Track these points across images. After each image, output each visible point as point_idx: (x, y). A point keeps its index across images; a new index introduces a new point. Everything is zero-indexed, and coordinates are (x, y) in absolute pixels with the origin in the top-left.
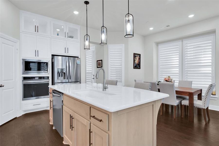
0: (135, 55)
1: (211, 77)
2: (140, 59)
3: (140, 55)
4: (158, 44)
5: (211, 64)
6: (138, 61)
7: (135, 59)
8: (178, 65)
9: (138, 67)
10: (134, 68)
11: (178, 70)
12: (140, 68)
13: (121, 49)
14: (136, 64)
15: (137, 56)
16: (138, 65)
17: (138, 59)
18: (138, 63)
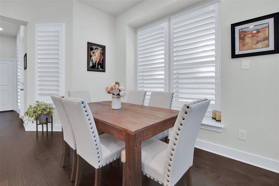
0: (91, 47)
1: (214, 91)
3: (103, 48)
4: (136, 28)
5: (213, 59)
6: (99, 57)
7: (92, 54)
8: (163, 65)
9: (98, 68)
10: (88, 70)
11: (163, 73)
12: (104, 71)
13: (58, 32)
14: (94, 62)
15: (96, 49)
16: (98, 65)
17: (99, 54)
18: (99, 61)
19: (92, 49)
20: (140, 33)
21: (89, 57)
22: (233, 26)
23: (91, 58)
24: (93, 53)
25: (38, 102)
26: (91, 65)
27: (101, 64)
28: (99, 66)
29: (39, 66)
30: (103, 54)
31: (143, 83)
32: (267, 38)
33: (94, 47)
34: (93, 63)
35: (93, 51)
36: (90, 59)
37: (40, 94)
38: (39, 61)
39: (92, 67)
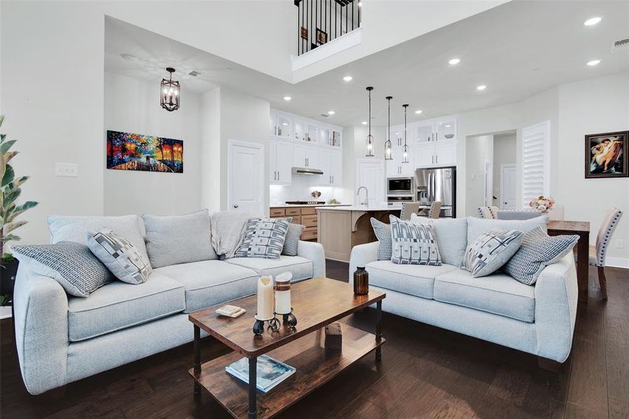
0: (593, 141)
6: (612, 153)
7: (594, 150)
9: (609, 172)
10: (587, 177)
13: (542, 134)
14: (600, 163)
15: (603, 142)
16: (609, 167)
17: (613, 148)
18: (611, 161)
19: (594, 144)
21: (589, 157)
23: (594, 158)
24: (598, 149)
26: (593, 168)
28: (613, 169)
30: (622, 147)
33: (600, 139)
34: (597, 165)
35: (597, 146)
36: (591, 159)
39: (594, 172)
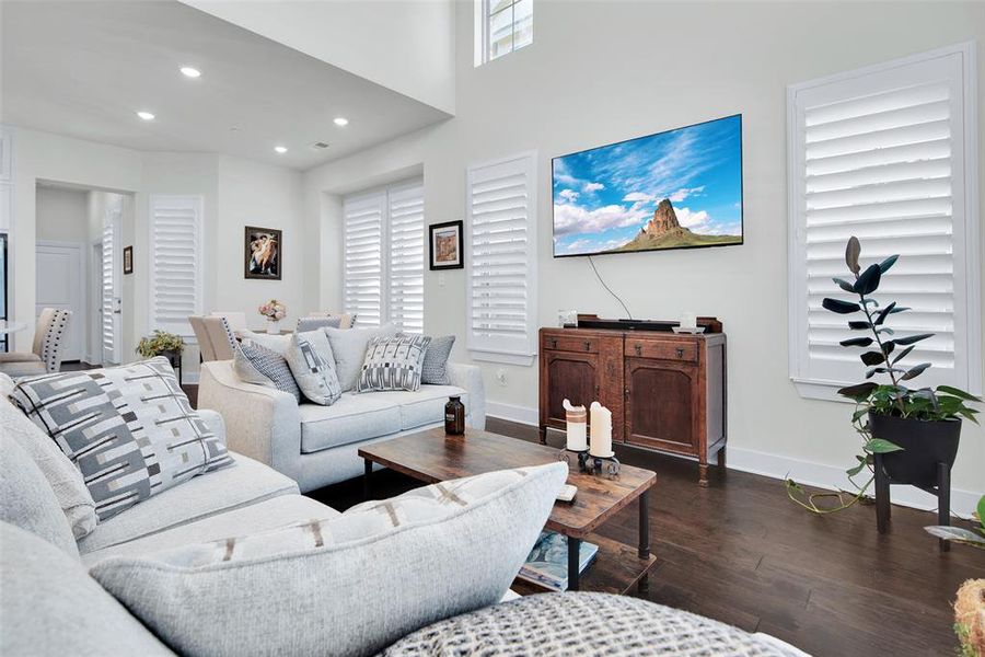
0: (252, 235)
2: (277, 245)
3: (277, 235)
4: (342, 198)
6: (268, 253)
7: (254, 247)
8: (379, 270)
9: (267, 273)
10: (246, 277)
12: (279, 278)
13: (192, 211)
14: (259, 262)
15: (261, 238)
16: (266, 268)
17: (269, 247)
18: (268, 261)
19: (254, 239)
20: (348, 207)
21: (249, 253)
22: (432, 227)
23: (253, 255)
24: (257, 245)
25: (156, 331)
26: (252, 267)
27: (272, 266)
28: (269, 270)
29: (157, 269)
30: (276, 246)
31: (356, 302)
32: (455, 250)
33: (259, 235)
34: (256, 265)
35: (256, 242)
36: (251, 257)
37: (159, 320)
38: (157, 261)
39: (253, 271)
